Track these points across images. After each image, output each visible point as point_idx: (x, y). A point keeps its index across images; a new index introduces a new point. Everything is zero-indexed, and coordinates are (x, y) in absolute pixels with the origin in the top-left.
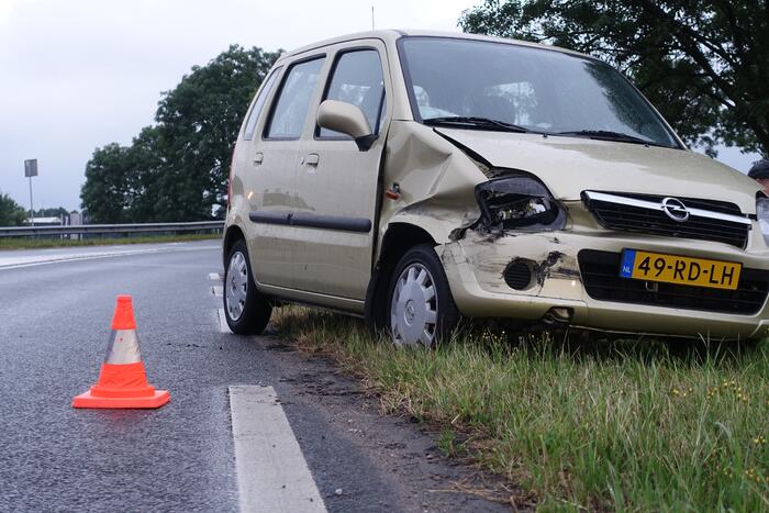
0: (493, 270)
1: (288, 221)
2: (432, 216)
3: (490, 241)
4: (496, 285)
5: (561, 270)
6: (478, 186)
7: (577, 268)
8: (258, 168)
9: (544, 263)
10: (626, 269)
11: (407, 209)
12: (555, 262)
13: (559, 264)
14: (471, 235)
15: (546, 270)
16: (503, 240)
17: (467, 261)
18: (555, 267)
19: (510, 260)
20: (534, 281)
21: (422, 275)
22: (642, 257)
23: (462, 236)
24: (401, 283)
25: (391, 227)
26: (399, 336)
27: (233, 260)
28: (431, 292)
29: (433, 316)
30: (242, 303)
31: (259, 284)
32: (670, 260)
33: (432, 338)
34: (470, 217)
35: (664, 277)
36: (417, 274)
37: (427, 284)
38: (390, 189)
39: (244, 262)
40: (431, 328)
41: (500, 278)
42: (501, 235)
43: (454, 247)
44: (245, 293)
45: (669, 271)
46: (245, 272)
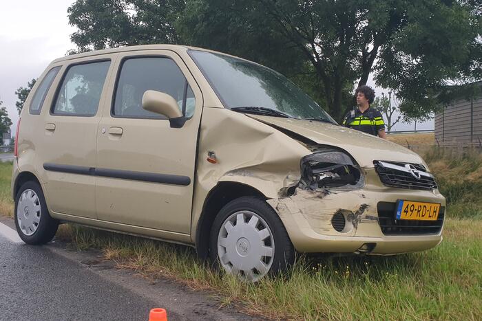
0: (324, 218)
1: (91, 172)
2: (257, 177)
3: (319, 197)
4: (327, 230)
5: (367, 217)
6: (304, 158)
7: (376, 215)
8: (50, 133)
9: (357, 213)
10: (398, 214)
11: (234, 172)
12: (363, 211)
13: (366, 213)
14: (301, 193)
15: (358, 217)
16: (328, 197)
17: (301, 212)
18: (364, 215)
19: (336, 211)
20: (349, 225)
21: (255, 219)
22: (405, 204)
23: (290, 192)
24: (228, 225)
25: (220, 183)
26: (230, 264)
27: (24, 195)
28: (266, 232)
29: (269, 251)
30: (36, 224)
31: (53, 213)
32: (417, 205)
33: (268, 268)
34: (292, 179)
35: (413, 216)
36: (247, 219)
37: (260, 226)
38: (205, 156)
39: (36, 197)
40: (266, 260)
41: (328, 224)
42: (326, 193)
43: (288, 201)
44: (39, 218)
45: (415, 212)
46: (37, 204)
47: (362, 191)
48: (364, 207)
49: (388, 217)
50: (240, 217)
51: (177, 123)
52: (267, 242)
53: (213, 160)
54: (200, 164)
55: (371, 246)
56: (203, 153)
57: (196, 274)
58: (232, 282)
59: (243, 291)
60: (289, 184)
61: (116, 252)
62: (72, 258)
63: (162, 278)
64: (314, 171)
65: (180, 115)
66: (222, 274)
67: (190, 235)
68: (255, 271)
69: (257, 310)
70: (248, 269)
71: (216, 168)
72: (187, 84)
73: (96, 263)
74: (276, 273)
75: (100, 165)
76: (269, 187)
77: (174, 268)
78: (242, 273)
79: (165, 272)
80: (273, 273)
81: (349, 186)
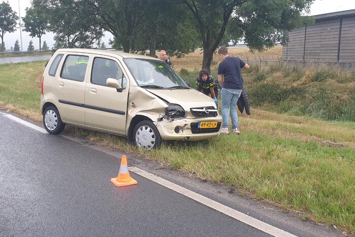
0: (172, 129)
1: (83, 106)
2: (150, 114)
3: (171, 122)
4: (173, 133)
6: (166, 108)
7: (190, 127)
8: (61, 87)
9: (183, 127)
10: (199, 126)
11: (142, 111)
14: (165, 120)
16: (173, 122)
17: (164, 127)
18: (186, 127)
19: (176, 126)
20: (181, 131)
21: (149, 129)
22: (202, 123)
23: (161, 120)
24: (139, 130)
25: (136, 115)
26: (140, 144)
27: (48, 112)
28: (153, 133)
29: (154, 140)
30: (55, 126)
31: (64, 121)
32: (206, 123)
33: (153, 145)
34: (162, 115)
35: (206, 127)
36: (146, 128)
37: (151, 131)
38: (131, 104)
39: (54, 114)
40: (153, 143)
41: (173, 131)
42: (173, 120)
43: (160, 123)
44: (57, 123)
45: (206, 125)
46: (55, 117)
47: (185, 119)
48: (186, 125)
49: (194, 128)
50: (144, 128)
51: (119, 90)
52: (153, 137)
53: (134, 106)
54: (129, 108)
55: (188, 137)
56: (130, 103)
57: (128, 147)
58: (141, 150)
59: (144, 153)
60: (161, 117)
61: (95, 138)
62: (76, 141)
63: (116, 149)
64: (169, 112)
65: (121, 87)
66: (137, 147)
67: (126, 133)
68: (149, 146)
69: (148, 158)
70: (146, 146)
71: (135, 109)
72: (123, 74)
73: (87, 143)
74: (156, 147)
75: (87, 103)
76: (154, 117)
77: (119, 145)
78: (144, 147)
79: (116, 146)
80: (155, 147)
81: (181, 118)
